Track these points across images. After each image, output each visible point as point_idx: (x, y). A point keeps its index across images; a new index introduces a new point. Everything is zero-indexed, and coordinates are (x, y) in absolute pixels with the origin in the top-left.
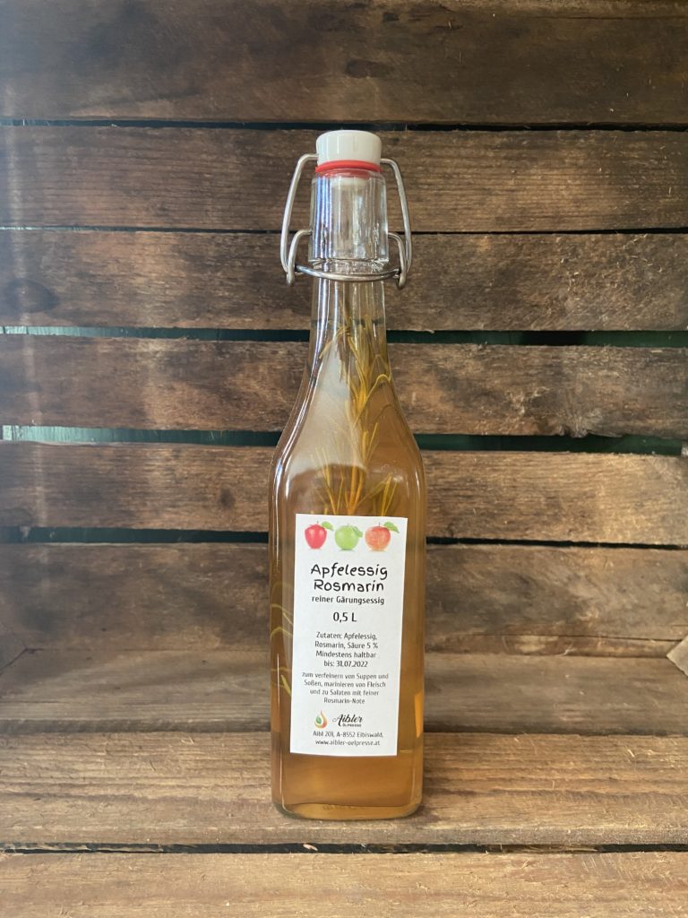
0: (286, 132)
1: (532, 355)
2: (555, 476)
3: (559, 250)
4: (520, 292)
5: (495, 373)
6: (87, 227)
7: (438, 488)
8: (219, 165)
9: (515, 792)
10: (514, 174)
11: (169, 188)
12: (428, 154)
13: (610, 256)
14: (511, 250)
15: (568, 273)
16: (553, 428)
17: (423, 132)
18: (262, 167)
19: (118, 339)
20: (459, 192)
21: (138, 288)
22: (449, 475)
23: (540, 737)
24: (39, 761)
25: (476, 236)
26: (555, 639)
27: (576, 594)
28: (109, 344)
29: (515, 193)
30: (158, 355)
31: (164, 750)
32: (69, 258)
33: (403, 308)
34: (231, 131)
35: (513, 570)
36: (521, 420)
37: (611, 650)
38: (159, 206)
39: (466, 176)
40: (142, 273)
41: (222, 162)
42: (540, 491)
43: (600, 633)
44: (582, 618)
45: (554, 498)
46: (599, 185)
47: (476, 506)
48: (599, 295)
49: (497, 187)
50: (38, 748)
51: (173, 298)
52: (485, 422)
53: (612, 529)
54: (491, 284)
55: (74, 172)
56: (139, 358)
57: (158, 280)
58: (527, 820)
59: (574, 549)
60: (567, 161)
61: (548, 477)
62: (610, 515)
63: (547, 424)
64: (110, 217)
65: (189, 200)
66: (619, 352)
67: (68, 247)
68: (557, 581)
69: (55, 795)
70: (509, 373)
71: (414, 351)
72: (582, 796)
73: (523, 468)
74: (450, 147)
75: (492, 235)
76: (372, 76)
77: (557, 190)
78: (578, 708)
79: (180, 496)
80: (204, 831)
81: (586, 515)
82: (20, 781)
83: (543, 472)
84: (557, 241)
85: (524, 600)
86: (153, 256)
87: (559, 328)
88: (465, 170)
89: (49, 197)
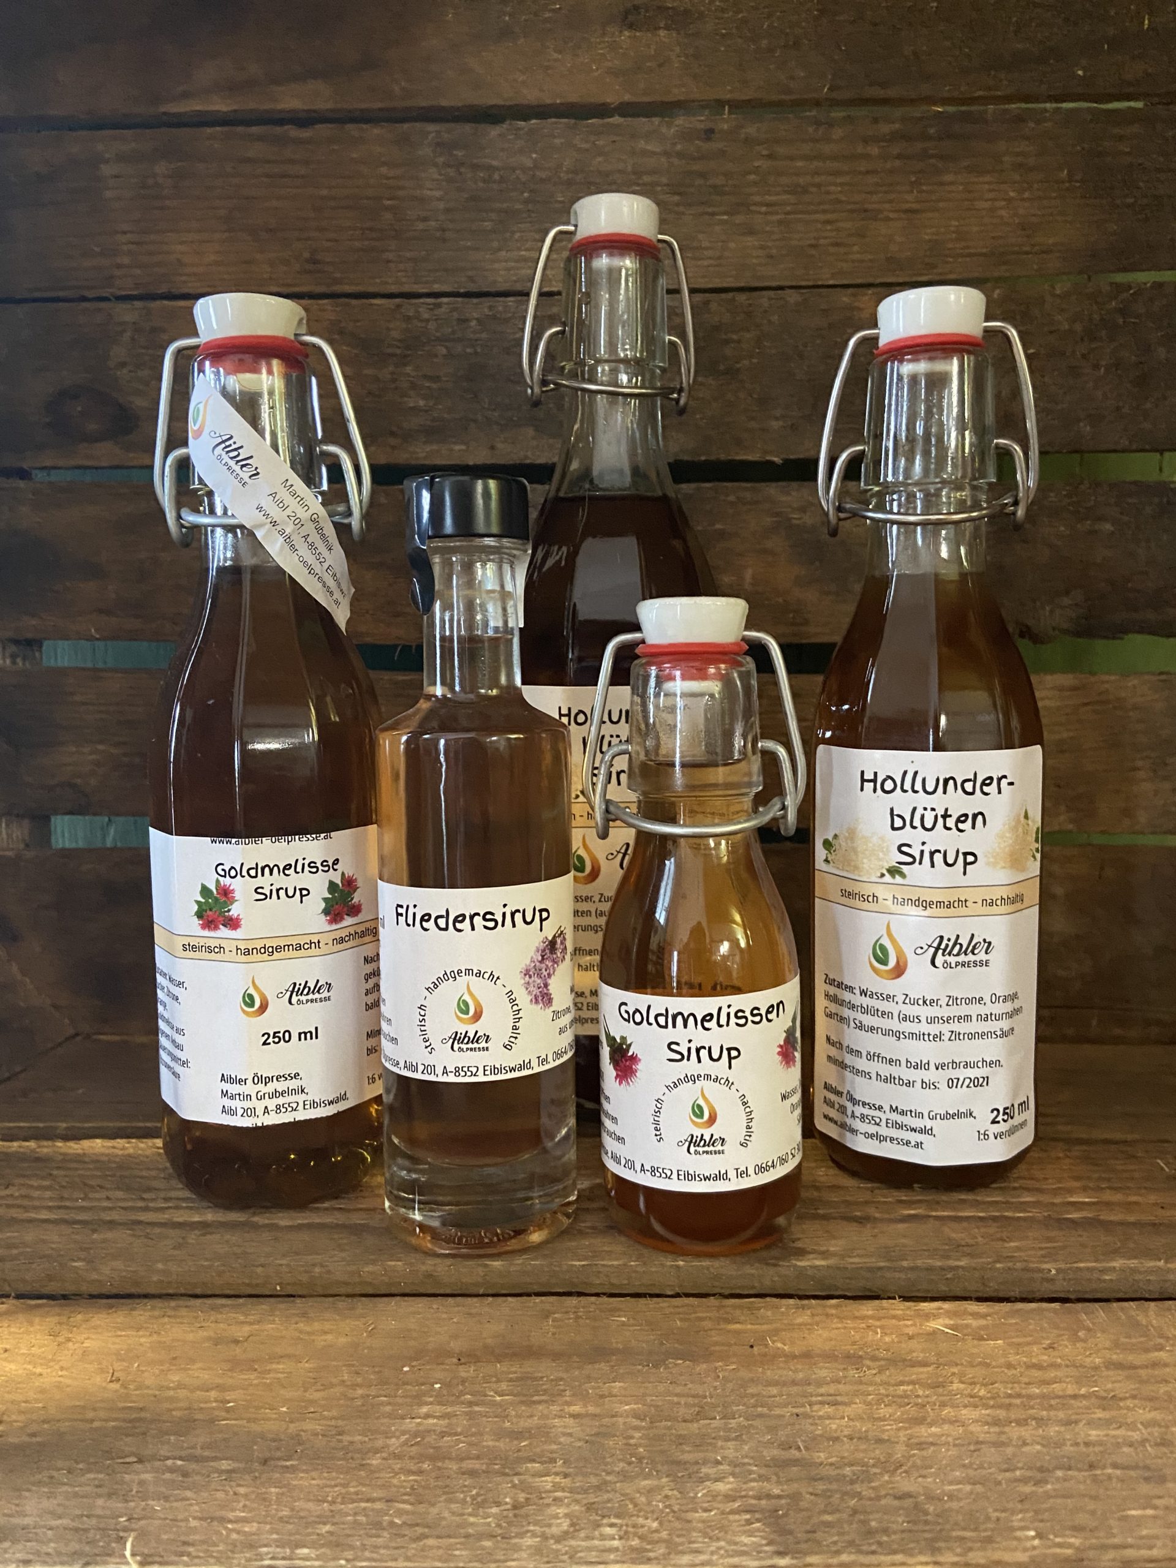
10: (913, 184)
11: (324, 225)
33: (728, 419)
39: (832, 188)
41: (414, 178)
67: (154, 330)
71: (748, 495)
89: (125, 248)
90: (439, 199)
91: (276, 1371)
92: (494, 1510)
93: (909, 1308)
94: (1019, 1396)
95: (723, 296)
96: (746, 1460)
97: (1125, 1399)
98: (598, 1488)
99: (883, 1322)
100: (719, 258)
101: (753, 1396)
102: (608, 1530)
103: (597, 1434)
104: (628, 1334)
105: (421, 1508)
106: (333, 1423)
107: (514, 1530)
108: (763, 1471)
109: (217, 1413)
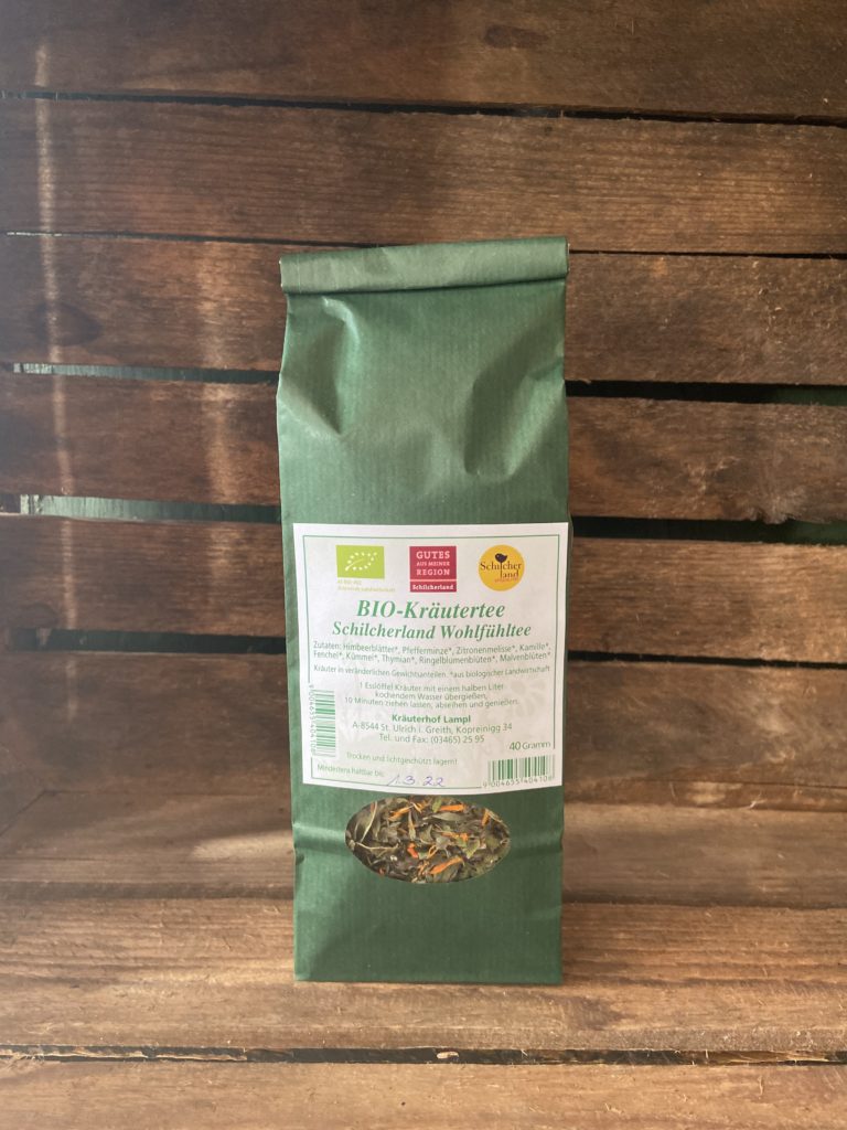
0: (405, 115)
1: (719, 414)
2: (744, 573)
3: (756, 278)
4: (703, 331)
5: (669, 437)
6: (141, 235)
7: (589, 586)
8: (318, 157)
9: (718, 981)
12: (589, 148)
13: (823, 287)
14: (695, 276)
15: (767, 308)
16: (742, 510)
17: (584, 119)
18: (373, 161)
19: (177, 383)
20: (628, 199)
21: (205, 315)
22: (606, 569)
23: (738, 910)
24: (72, 935)
25: (647, 257)
26: (737, 786)
27: (768, 729)
28: (166, 388)
29: (701, 203)
30: (229, 406)
31: (240, 921)
32: (118, 274)
34: (333, 113)
35: (686, 695)
36: (701, 499)
37: (811, 801)
38: (235, 208)
40: (212, 297)
42: (724, 593)
43: (797, 780)
44: (774, 760)
45: (742, 601)
46: (809, 195)
47: (640, 610)
48: (806, 338)
49: (678, 194)
50: (70, 918)
51: (251, 331)
52: (654, 502)
53: (816, 644)
54: (666, 321)
55: (126, 161)
56: (204, 409)
57: (233, 307)
58: (739, 1018)
59: (766, 671)
60: (768, 163)
61: (734, 575)
62: (814, 625)
63: (734, 505)
64: (172, 222)
65: (276, 202)
66: (830, 412)
68: (743, 710)
69: (97, 981)
70: (687, 437)
72: (806, 986)
73: (702, 562)
74: (618, 141)
75: (669, 256)
76: (518, 47)
77: (755, 202)
78: (779, 875)
79: (253, 591)
80: (306, 1030)
81: (783, 625)
82: (48, 962)
83: (729, 568)
84: (754, 266)
85: (699, 735)
86: (227, 275)
87: (753, 381)
88: (637, 171)
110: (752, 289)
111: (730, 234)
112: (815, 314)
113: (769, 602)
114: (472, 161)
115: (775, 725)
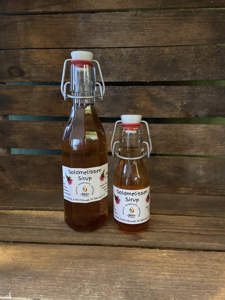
0: (99, 13)
1: (184, 89)
2: (192, 132)
3: (193, 52)
4: (179, 67)
5: (171, 96)
6: (34, 49)
10: (177, 25)
11: (60, 34)
12: (147, 19)
13: (212, 53)
14: (177, 52)
15: (196, 60)
16: (191, 115)
17: (145, 12)
18: (90, 26)
19: (43, 86)
20: (158, 32)
21: (50, 68)
22: (155, 132)
25: (164, 47)
26: (191, 189)
27: (199, 174)
28: (41, 87)
29: (178, 32)
30: (57, 91)
32: (28, 59)
33: (139, 73)
34: (80, 14)
35: (177, 165)
36: (180, 112)
37: (212, 193)
38: (57, 40)
39: (160, 26)
40: (51, 63)
41: (77, 25)
42: (186, 137)
43: (207, 187)
44: (201, 182)
45: (191, 140)
46: (207, 28)
47: (164, 142)
48: (208, 67)
49: (171, 30)
52: (167, 113)
53: (212, 151)
54: (169, 64)
55: (30, 30)
56: (50, 92)
57: (57, 65)
59: (199, 158)
60: (196, 20)
61: (189, 133)
62: (211, 146)
63: (189, 114)
64: (41, 45)
65: (67, 38)
67: (28, 55)
68: (192, 169)
69: (17, 227)
70: (175, 96)
71: (142, 88)
72: (195, 234)
73: (180, 129)
74: (155, 17)
75: (169, 47)
77: (192, 31)
81: (203, 146)
82: (6, 223)
83: (188, 131)
84: (193, 48)
85: (180, 175)
86: (55, 58)
87: (193, 80)
88: (160, 24)
89: (22, 39)
90: (82, 29)
91: (42, 259)
92: (76, 289)
93: (160, 251)
94: (177, 270)
95: (138, 48)
96: (124, 281)
97: (197, 272)
98: (96, 286)
99: (155, 254)
100: (138, 41)
101: (127, 268)
102: (96, 294)
103: (97, 275)
104: (107, 254)
105: (63, 288)
106: (50, 270)
107: (79, 293)
108: (126, 283)
109: (30, 267)
110: (192, 55)
111: (186, 40)
112: (210, 61)
113: (199, 140)
114: (116, 24)
115: (201, 173)
